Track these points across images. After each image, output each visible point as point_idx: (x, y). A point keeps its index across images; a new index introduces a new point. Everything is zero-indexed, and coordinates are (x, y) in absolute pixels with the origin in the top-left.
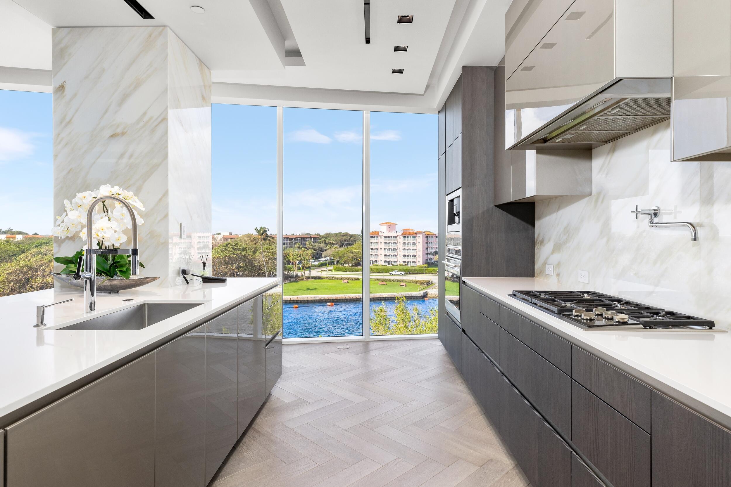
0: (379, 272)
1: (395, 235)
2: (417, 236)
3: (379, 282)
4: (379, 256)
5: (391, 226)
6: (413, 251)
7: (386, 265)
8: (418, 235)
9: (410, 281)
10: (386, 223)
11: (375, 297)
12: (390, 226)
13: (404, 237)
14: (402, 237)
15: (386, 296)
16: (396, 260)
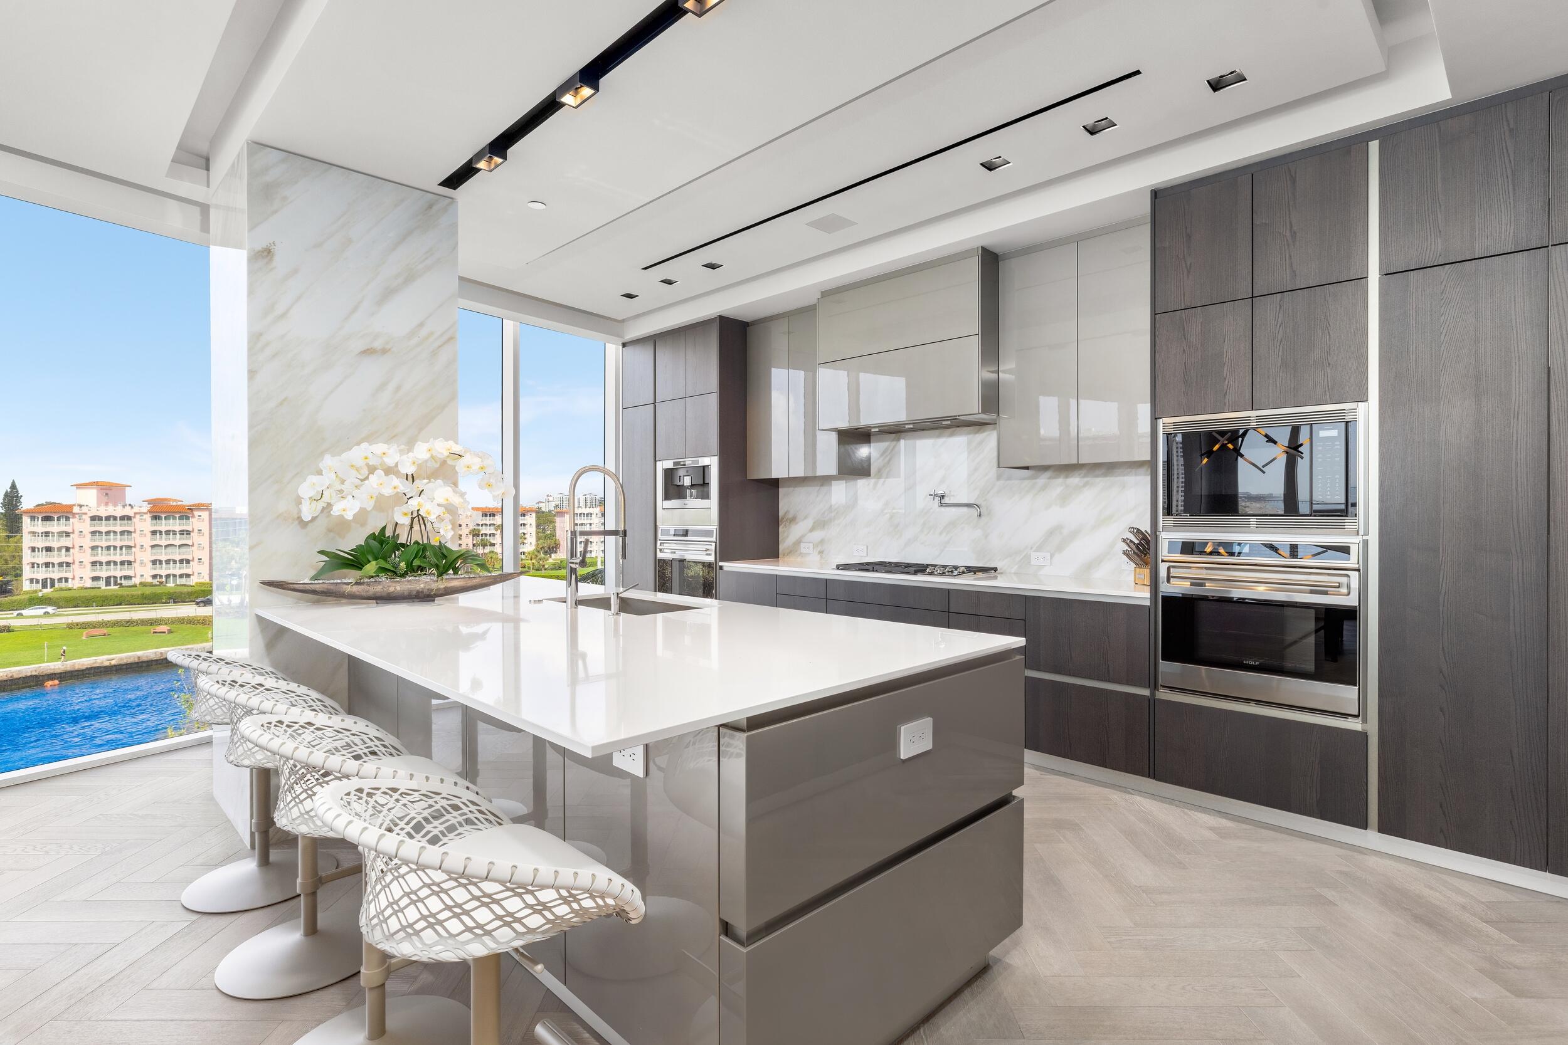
0: (75, 607)
1: (128, 512)
2: (193, 516)
3: (85, 632)
4: (75, 567)
5: (110, 491)
6: (183, 550)
7: (99, 588)
8: (196, 513)
9: (181, 621)
10: (96, 484)
11: (77, 667)
12: (108, 492)
13: (155, 518)
14: (148, 517)
15: (113, 663)
16: (130, 573)
